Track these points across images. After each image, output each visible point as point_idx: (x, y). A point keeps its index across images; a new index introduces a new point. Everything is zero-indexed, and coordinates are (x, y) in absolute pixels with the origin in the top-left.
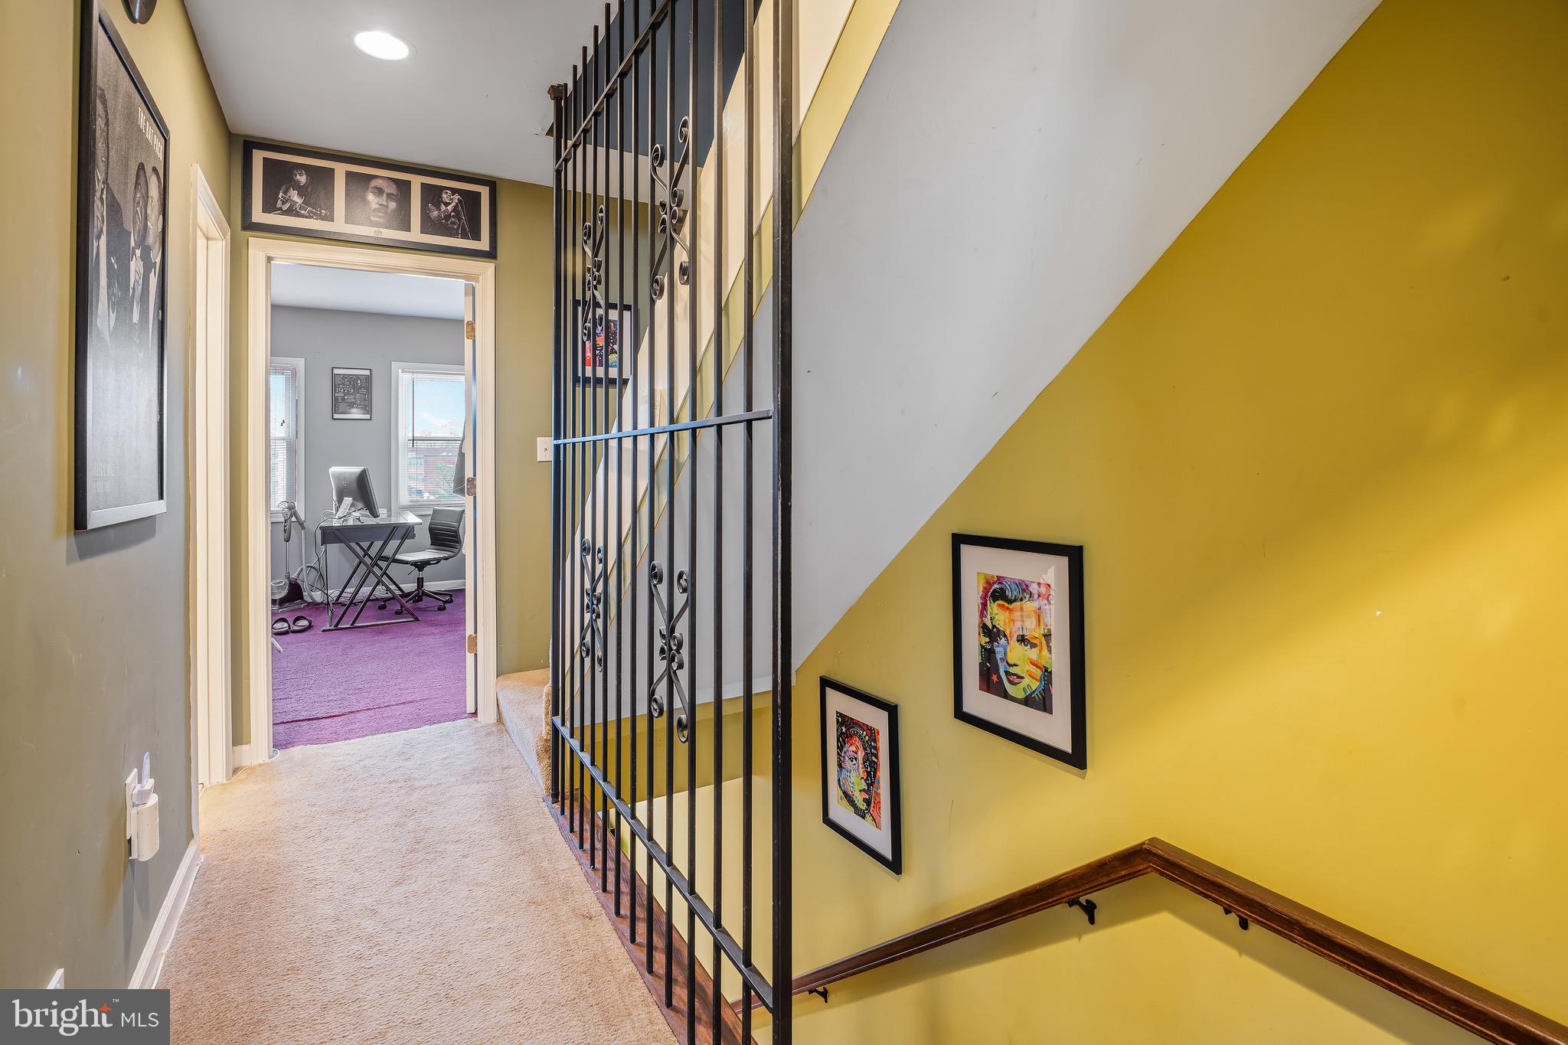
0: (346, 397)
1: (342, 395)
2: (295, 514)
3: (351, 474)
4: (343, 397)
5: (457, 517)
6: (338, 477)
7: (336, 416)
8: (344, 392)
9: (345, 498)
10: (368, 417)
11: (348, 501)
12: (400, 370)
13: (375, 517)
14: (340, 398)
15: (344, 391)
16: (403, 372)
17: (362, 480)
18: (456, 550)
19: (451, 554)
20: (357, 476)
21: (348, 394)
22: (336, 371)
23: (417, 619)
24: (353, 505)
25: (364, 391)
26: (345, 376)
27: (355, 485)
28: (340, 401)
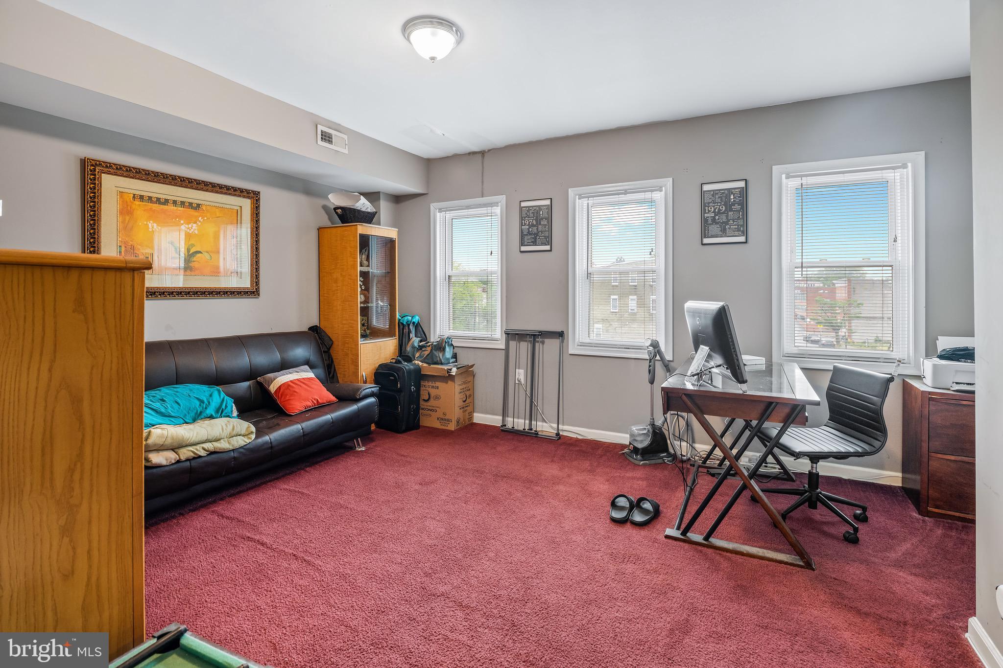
0: (717, 218)
1: (713, 215)
2: (659, 352)
3: (711, 308)
4: (714, 218)
5: (878, 388)
6: (695, 313)
7: (706, 241)
8: (714, 212)
9: (701, 346)
10: (742, 239)
11: (704, 350)
12: (784, 176)
13: (740, 383)
14: (710, 219)
15: (715, 210)
16: (787, 178)
17: (721, 320)
18: (877, 444)
19: (867, 447)
20: (715, 312)
21: (719, 212)
22: (706, 188)
23: (808, 565)
24: (709, 357)
25: (737, 207)
26: (715, 192)
27: (710, 329)
28: (710, 222)
